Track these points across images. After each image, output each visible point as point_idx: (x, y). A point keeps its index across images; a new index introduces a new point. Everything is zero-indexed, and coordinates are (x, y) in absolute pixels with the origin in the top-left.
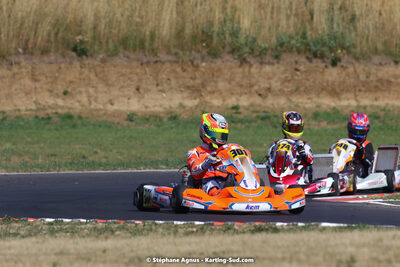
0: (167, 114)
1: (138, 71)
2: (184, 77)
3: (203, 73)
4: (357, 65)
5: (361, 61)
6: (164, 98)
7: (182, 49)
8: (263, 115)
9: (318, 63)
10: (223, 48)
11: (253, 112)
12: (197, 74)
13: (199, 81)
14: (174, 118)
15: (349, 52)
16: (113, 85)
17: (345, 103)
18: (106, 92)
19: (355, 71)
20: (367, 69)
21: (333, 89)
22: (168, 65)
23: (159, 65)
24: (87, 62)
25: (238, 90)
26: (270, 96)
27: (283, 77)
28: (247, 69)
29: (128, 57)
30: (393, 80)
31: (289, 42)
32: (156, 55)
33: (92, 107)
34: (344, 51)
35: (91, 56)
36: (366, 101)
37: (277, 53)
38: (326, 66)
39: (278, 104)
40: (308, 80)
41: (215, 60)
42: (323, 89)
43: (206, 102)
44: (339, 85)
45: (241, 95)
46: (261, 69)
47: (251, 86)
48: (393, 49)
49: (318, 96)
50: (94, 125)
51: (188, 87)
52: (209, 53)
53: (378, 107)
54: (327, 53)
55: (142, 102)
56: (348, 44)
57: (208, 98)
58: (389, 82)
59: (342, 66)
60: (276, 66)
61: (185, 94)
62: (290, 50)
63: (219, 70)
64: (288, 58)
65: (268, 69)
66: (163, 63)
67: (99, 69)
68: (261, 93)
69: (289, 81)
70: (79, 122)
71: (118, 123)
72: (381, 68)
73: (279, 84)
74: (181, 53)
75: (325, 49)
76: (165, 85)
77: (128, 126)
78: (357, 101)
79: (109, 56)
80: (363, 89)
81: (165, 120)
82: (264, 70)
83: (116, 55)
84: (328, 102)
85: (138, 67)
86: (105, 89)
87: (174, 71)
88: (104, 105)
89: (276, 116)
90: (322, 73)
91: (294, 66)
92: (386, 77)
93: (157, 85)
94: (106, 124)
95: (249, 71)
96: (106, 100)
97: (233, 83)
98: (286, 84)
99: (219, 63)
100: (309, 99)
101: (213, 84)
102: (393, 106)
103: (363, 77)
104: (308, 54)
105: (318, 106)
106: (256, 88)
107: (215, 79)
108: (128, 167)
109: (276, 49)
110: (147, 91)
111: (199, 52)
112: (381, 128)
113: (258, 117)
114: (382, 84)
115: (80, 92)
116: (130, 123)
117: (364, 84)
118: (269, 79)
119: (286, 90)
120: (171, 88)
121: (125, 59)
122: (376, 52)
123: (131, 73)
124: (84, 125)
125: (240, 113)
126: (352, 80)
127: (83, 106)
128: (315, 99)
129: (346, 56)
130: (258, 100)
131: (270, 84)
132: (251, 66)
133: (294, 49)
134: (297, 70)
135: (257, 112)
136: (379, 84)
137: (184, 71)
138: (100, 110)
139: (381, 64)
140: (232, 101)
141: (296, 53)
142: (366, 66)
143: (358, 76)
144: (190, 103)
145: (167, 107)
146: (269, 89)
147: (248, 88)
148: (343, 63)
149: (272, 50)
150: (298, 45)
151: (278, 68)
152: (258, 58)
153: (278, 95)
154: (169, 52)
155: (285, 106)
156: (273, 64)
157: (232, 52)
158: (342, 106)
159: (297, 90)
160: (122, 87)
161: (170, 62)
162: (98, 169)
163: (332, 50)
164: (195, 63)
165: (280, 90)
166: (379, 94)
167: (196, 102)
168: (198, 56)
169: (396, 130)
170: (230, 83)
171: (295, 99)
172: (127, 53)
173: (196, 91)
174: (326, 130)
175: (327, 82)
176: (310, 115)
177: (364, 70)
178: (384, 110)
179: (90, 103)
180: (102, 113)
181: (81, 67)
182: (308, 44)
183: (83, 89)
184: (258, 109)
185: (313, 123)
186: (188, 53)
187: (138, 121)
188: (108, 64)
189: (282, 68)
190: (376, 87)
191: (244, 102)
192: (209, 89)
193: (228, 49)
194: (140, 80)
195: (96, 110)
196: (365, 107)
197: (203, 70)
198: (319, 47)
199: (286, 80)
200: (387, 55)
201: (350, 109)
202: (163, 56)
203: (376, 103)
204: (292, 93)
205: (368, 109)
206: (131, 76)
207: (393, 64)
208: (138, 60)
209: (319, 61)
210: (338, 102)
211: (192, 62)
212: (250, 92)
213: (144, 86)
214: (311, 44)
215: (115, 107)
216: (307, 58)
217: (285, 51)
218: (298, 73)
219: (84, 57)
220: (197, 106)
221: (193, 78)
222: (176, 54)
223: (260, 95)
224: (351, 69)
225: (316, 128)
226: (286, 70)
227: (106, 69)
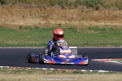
0: (34, 26)
1: (24, 10)
2: (41, 13)
3: (48, 11)
4: (105, 10)
5: (107, 8)
6: (33, 20)
7: (40, 2)
8: (70, 27)
9: (91, 9)
10: (56, 2)
11: (66, 26)
12: (46, 12)
13: (46, 14)
14: (37, 28)
15: (102, 5)
16: (14, 15)
17: (100, 24)
18: (11, 18)
19: (105, 12)
20: (109, 11)
21: (96, 19)
22: (35, 8)
23: (32, 8)
24: (4, 6)
25: (61, 18)
26: (73, 20)
27: (78, 13)
28: (64, 10)
29: (20, 5)
30: (118, 16)
31: (80, 1)
32: (30, 4)
33: (6, 23)
34: (101, 5)
35: (6, 4)
36: (108, 23)
37: (76, 5)
38: (94, 10)
39: (76, 24)
40: (87, 15)
41: (53, 7)
42: (92, 19)
43: (49, 22)
44: (98, 17)
45: (62, 20)
46: (69, 10)
47: (66, 17)
48: (119, 4)
49: (90, 21)
50: (7, 30)
51: (42, 17)
52: (50, 4)
53: (113, 26)
54: (94, 5)
55: (25, 21)
56: (102, 2)
57: (50, 21)
58: (117, 16)
59: (100, 10)
60: (75, 9)
61: (41, 19)
62: (81, 4)
63: (54, 10)
64: (80, 7)
65: (72, 10)
66: (33, 7)
67: (9, 9)
68: (69, 19)
69: (80, 15)
70: (1, 29)
71: (16, 29)
72: (114, 11)
73: (76, 16)
74: (40, 4)
75: (93, 4)
76: (34, 15)
77: (20, 30)
78: (105, 23)
79: (13, 4)
80: (107, 19)
81: (33, 28)
82: (70, 11)
83: (16, 4)
84: (94, 23)
85: (23, 9)
86: (11, 16)
87: (37, 11)
88: (11, 23)
89: (75, 28)
90: (92, 12)
91: (82, 10)
92: (116, 14)
93: (31, 15)
94: (11, 30)
95: (65, 11)
96: (11, 21)
97: (59, 15)
98: (79, 16)
99: (54, 8)
100: (87, 22)
101: (52, 15)
102: (118, 25)
103: (107, 14)
104: (87, 5)
105: (90, 25)
106: (67, 17)
107: (52, 14)
108: (21, 46)
109: (76, 3)
110: (27, 17)
111: (46, 3)
112: (114, 34)
113: (68, 28)
114: (114, 17)
115: (2, 18)
116: (20, 29)
117: (108, 17)
118: (73, 14)
119: (79, 18)
120: (36, 17)
121: (19, 5)
122: (112, 5)
123: (21, 11)
124: (3, 30)
125: (61, 27)
126: (103, 15)
127: (3, 22)
128: (89, 22)
129: (101, 7)
130: (68, 22)
131: (73, 16)
132: (66, 9)
133: (82, 3)
134: (83, 11)
135: (68, 26)
136: (113, 17)
137: (41, 10)
138: (9, 24)
139: (114, 10)
140: (58, 22)
141: (83, 5)
142: (109, 10)
143: (106, 14)
144: (43, 22)
145: (34, 24)
146: (72, 18)
147: (65, 17)
148: (100, 9)
149: (74, 4)
150: (84, 2)
151: (76, 10)
152: (69, 7)
153: (75, 20)
154: (35, 3)
155: (78, 24)
156: (74, 9)
157: (59, 4)
158: (99, 25)
159: (83, 19)
160: (17, 16)
161: (36, 7)
162: (10, 47)
163: (96, 4)
164: (45, 8)
165: (77, 18)
166: (113, 21)
167: (45, 22)
168: (46, 5)
169: (119, 34)
170: (58, 15)
171: (82, 22)
172: (20, 3)
173: (45, 18)
174: (93, 34)
175: (94, 16)
176: (87, 28)
177: (108, 12)
178: (115, 27)
179: (5, 22)
180: (10, 25)
181: (2, 8)
182: (87, 2)
183: (2, 16)
184: (68, 25)
185: (89, 31)
186: (42, 4)
187: (23, 29)
188: (12, 7)
189: (77, 10)
190: (112, 18)
191: (63, 22)
192: (50, 17)
193: (57, 3)
194: (24, 13)
195: (7, 24)
196: (108, 26)
197: (48, 10)
198: (91, 3)
199: (79, 15)
200: (116, 6)
201: (102, 26)
202: (33, 5)
203: (112, 24)
204: (81, 20)
205: (109, 26)
206: (21, 12)
207: (119, 10)
208: (24, 6)
209: (91, 8)
210: (98, 23)
211: (44, 7)
212: (65, 19)
213: (25, 15)
214: (89, 2)
215: (15, 23)
216: (87, 7)
217: (78, 4)
218: (83, 12)
219: (4, 4)
220: (45, 24)
221: (44, 13)
222: (38, 4)
223: (69, 20)
224: (103, 11)
225: (90, 33)
226: (79, 11)
227: (12, 9)
